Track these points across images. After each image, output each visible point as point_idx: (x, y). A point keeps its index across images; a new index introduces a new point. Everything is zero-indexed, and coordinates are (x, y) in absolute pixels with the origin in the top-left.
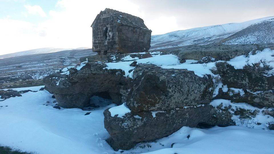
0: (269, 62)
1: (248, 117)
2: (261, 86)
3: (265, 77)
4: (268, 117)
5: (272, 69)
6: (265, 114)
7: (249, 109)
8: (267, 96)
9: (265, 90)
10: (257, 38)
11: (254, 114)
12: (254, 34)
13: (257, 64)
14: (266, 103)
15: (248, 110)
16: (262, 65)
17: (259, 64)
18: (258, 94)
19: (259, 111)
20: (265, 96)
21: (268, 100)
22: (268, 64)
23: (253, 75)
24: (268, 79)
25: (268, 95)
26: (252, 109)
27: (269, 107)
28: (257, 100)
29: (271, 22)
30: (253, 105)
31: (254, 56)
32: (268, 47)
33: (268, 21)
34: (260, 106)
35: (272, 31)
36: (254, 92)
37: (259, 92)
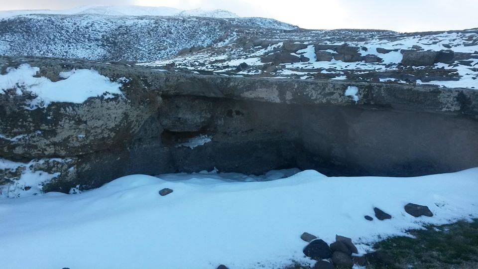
0: (31, 86)
1: (8, 181)
2: (22, 126)
3: (27, 110)
4: (40, 174)
5: (36, 97)
6: (36, 170)
7: (7, 168)
8: (34, 142)
9: (30, 132)
10: (9, 46)
11: (17, 174)
12: (4, 38)
13: (11, 90)
14: (34, 152)
15: (6, 170)
16: (19, 92)
17: (15, 89)
18: (20, 140)
19: (24, 168)
20: (31, 142)
21: (36, 147)
22: (29, 90)
23: (7, 109)
24: (32, 113)
25: (35, 139)
26: (13, 166)
27: (39, 158)
28: (19, 151)
29: (31, 19)
30: (14, 159)
31: (5, 76)
32: (26, 62)
33: (26, 17)
34: (25, 159)
35: (33, 35)
36: (13, 137)
37: (20, 137)
